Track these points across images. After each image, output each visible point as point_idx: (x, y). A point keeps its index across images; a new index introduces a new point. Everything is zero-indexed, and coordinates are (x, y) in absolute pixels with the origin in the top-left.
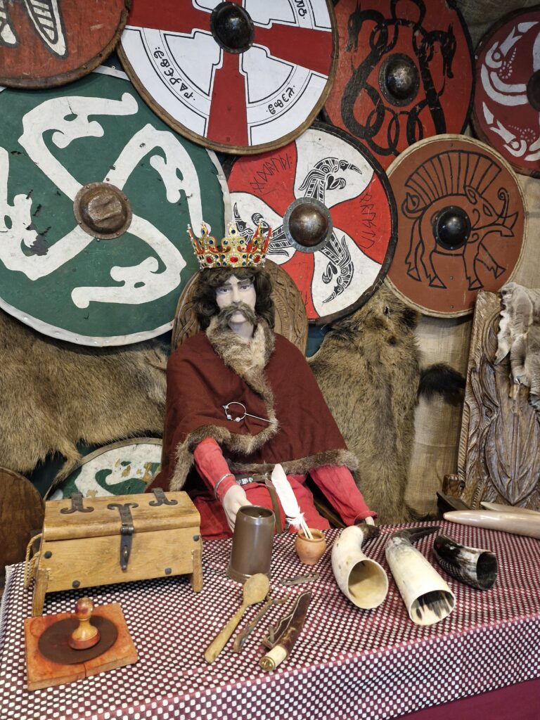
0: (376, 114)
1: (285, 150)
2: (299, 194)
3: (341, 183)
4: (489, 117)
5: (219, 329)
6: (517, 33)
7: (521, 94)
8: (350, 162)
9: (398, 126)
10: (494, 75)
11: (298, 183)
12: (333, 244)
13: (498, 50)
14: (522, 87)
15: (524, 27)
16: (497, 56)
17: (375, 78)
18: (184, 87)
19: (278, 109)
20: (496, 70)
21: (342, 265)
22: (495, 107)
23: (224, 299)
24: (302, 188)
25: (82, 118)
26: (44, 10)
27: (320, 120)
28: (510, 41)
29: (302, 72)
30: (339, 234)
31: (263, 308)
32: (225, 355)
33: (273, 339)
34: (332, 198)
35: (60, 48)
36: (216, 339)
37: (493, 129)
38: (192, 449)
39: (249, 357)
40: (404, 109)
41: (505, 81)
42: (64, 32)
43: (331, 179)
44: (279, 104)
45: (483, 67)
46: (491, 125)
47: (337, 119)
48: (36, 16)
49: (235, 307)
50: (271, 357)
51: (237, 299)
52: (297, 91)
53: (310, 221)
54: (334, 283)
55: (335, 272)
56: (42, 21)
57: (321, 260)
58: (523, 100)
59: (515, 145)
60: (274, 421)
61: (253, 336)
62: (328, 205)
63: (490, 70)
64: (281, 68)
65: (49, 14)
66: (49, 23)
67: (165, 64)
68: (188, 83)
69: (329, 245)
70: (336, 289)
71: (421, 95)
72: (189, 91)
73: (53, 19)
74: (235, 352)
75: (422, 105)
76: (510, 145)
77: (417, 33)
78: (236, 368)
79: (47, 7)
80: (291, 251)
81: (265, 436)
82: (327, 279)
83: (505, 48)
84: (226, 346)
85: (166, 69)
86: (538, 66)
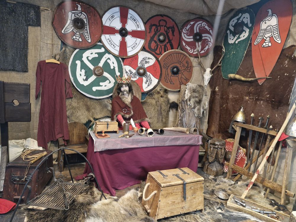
0: (156, 46)
1: (136, 56)
2: (139, 65)
3: (148, 62)
4: (184, 44)
5: (122, 95)
6: (190, 25)
8: (150, 58)
9: (162, 48)
11: (139, 63)
13: (186, 29)
14: (192, 37)
15: (192, 23)
17: (156, 39)
18: (114, 45)
19: (134, 48)
20: (186, 33)
21: (149, 80)
22: (185, 42)
23: (122, 89)
25: (94, 53)
27: (143, 49)
29: (139, 40)
30: (148, 73)
31: (130, 90)
32: (123, 100)
33: (133, 97)
34: (146, 66)
35: (90, 41)
36: (121, 97)
37: (185, 47)
38: (117, 116)
39: (127, 100)
40: (163, 44)
41: (188, 36)
43: (146, 61)
45: (182, 33)
47: (147, 48)
49: (124, 91)
50: (132, 100)
51: (125, 89)
52: (138, 44)
53: (141, 71)
54: (147, 84)
56: (86, 36)
57: (144, 79)
58: (192, 40)
59: (191, 50)
60: (132, 112)
61: (128, 96)
62: (146, 67)
63: (184, 33)
64: (134, 39)
67: (110, 41)
68: (114, 44)
69: (146, 76)
71: (167, 41)
72: (115, 46)
74: (125, 99)
75: (167, 43)
76: (189, 50)
77: (165, 28)
78: (125, 102)
79: (87, 33)
80: (138, 77)
81: (130, 115)
83: (188, 28)
84: (123, 98)
85: (110, 42)
86: (195, 32)
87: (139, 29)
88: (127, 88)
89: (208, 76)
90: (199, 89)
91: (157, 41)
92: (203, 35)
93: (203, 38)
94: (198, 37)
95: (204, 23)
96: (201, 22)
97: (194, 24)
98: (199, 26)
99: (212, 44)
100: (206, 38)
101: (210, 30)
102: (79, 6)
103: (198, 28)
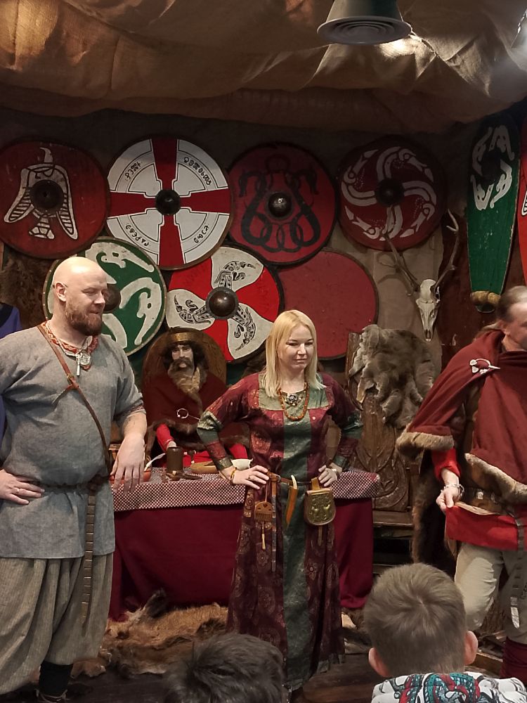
0: (266, 230)
1: (204, 264)
2: (214, 286)
3: (242, 275)
4: (350, 215)
5: (173, 371)
6: (364, 159)
7: (371, 197)
8: (247, 263)
9: (283, 233)
10: (351, 188)
11: (214, 279)
12: (240, 313)
13: (352, 171)
14: (372, 193)
15: (368, 154)
16: (352, 175)
17: (262, 208)
18: (143, 241)
19: (200, 240)
20: (352, 184)
21: (247, 325)
22: (355, 209)
24: (216, 282)
26: (67, 220)
27: (227, 240)
28: (360, 165)
29: (213, 215)
30: (243, 306)
31: (199, 358)
34: (236, 286)
35: (75, 236)
37: (354, 223)
38: (155, 429)
40: (287, 221)
41: (360, 191)
42: (76, 228)
43: (235, 274)
44: (200, 236)
45: (342, 183)
46: (353, 220)
47: (237, 236)
48: (63, 223)
50: (203, 386)
51: (182, 355)
52: (211, 226)
54: (242, 338)
55: (243, 330)
56: (66, 225)
57: (232, 323)
58: (374, 201)
59: (372, 231)
61: (194, 374)
62: (235, 290)
63: (348, 185)
64: (200, 216)
65: (69, 221)
66: (70, 225)
67: (132, 231)
68: (145, 238)
69: (238, 314)
70: (244, 341)
71: (296, 209)
72: (146, 242)
73: (72, 223)
74: (183, 382)
75: (299, 216)
76: (367, 232)
77: (287, 175)
78: (184, 390)
79: (68, 218)
80: (212, 320)
82: (237, 335)
83: (357, 169)
84: (178, 379)
85: (133, 234)
86: (381, 178)
87: (211, 188)
88: (188, 354)
89: (427, 305)
90: (402, 343)
91: (267, 214)
92: (405, 185)
93: (406, 194)
94: (389, 193)
95: (405, 151)
96: (395, 149)
97: (376, 157)
98: (389, 160)
99: (435, 207)
100: (415, 192)
101: (423, 168)
102: (48, 152)
103: (387, 167)
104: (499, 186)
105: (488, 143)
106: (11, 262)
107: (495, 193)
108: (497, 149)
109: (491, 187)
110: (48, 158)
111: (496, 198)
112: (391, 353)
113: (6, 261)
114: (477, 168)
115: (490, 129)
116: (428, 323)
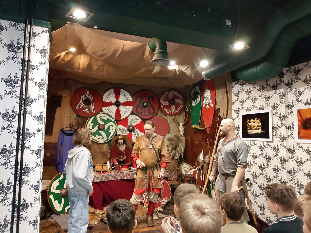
0: (142, 111)
1: (127, 119)
2: (129, 124)
3: (136, 122)
4: (162, 107)
5: (118, 145)
8: (137, 119)
9: (146, 111)
11: (129, 123)
12: (135, 131)
14: (168, 102)
15: (167, 93)
16: (163, 98)
17: (141, 105)
18: (111, 113)
21: (137, 134)
22: (164, 106)
26: (92, 108)
27: (132, 113)
28: (165, 95)
29: (129, 107)
30: (136, 129)
32: (119, 149)
33: (126, 146)
34: (134, 124)
35: (94, 112)
37: (163, 109)
38: (113, 160)
39: (122, 149)
40: (147, 109)
41: (165, 101)
42: (94, 110)
43: (134, 121)
44: (126, 112)
45: (160, 100)
47: (135, 112)
49: (120, 143)
50: (126, 149)
52: (128, 110)
53: (131, 128)
57: (133, 134)
58: (168, 104)
59: (168, 111)
60: (125, 157)
61: (123, 146)
62: (134, 125)
63: (162, 100)
64: (125, 107)
67: (108, 111)
75: (150, 107)
80: (128, 133)
81: (124, 159)
82: (135, 137)
84: (119, 147)
86: (170, 98)
87: (128, 100)
88: (122, 141)
89: (182, 129)
90: (175, 138)
91: (142, 107)
92: (176, 100)
93: (176, 102)
94: (172, 102)
95: (175, 92)
96: (173, 91)
97: (168, 93)
98: (172, 94)
99: (183, 105)
100: (178, 102)
101: (180, 96)
102: (88, 91)
103: (171, 96)
104: (197, 100)
105: (195, 90)
106: (78, 118)
107: (196, 102)
108: (197, 92)
109: (196, 100)
110: (88, 93)
111: (197, 103)
112: (173, 141)
113: (76, 118)
114: (192, 96)
115: (195, 87)
116: (182, 133)
